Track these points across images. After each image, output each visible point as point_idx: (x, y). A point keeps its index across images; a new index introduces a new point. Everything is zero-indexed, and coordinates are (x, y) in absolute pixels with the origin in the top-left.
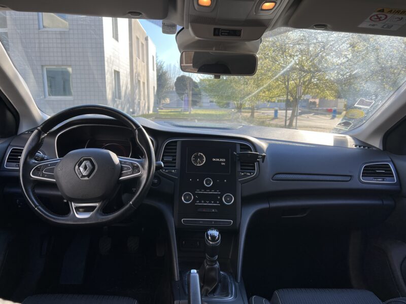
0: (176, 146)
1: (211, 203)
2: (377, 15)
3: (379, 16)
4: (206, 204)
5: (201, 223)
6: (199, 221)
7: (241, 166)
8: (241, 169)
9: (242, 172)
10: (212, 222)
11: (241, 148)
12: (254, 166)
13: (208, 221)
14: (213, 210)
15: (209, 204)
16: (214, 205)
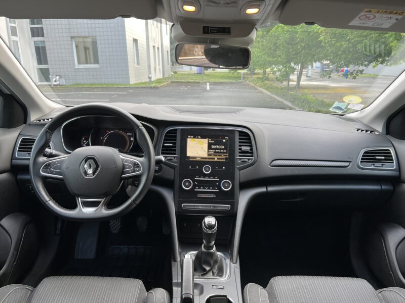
0: (176, 133)
2: (365, 15)
3: (368, 16)
4: (205, 190)
5: (200, 207)
6: (199, 206)
7: (240, 153)
8: (240, 156)
9: (240, 159)
10: (211, 206)
11: (240, 136)
12: (252, 153)
13: (206, 206)
14: (212, 196)
15: (208, 190)
16: (213, 190)
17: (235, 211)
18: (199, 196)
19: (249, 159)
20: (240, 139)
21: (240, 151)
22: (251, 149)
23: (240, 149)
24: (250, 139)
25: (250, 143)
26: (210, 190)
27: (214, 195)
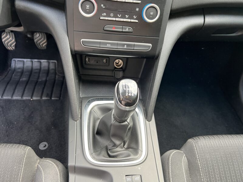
1: (125, 18)
4: (117, 19)
5: (109, 46)
6: (106, 43)
10: (124, 45)
13: (117, 44)
14: (127, 29)
15: (122, 20)
16: (129, 20)
17: (157, 53)
18: (108, 28)
26: (125, 20)
27: (131, 29)
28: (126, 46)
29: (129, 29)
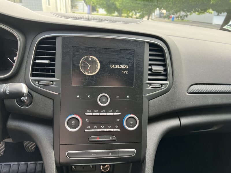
0: (55, 43)
1: (108, 128)
4: (101, 130)
5: (94, 155)
6: (91, 153)
7: (150, 75)
8: (150, 80)
9: (150, 84)
10: (108, 153)
11: (150, 50)
12: (166, 75)
13: (102, 153)
14: (111, 138)
15: (105, 130)
16: (112, 130)
17: (142, 157)
18: (93, 138)
19: (162, 84)
20: (150, 55)
21: (150, 72)
22: (166, 70)
23: (150, 70)
24: (163, 55)
25: (164, 60)
26: (108, 130)
27: (114, 137)
28: (110, 153)
29: (112, 137)
